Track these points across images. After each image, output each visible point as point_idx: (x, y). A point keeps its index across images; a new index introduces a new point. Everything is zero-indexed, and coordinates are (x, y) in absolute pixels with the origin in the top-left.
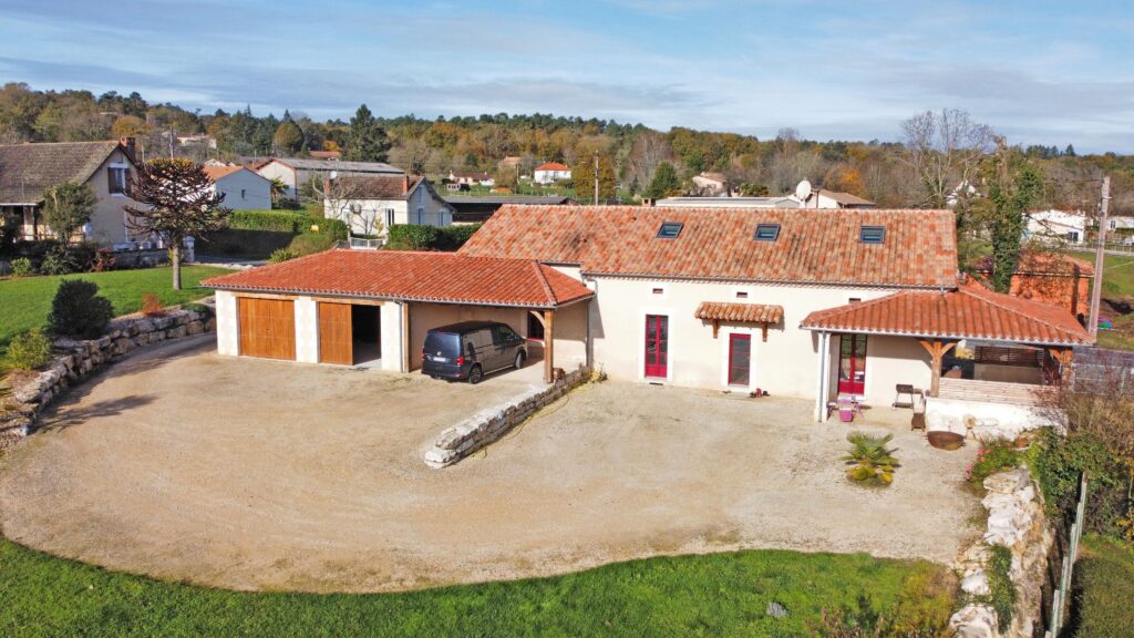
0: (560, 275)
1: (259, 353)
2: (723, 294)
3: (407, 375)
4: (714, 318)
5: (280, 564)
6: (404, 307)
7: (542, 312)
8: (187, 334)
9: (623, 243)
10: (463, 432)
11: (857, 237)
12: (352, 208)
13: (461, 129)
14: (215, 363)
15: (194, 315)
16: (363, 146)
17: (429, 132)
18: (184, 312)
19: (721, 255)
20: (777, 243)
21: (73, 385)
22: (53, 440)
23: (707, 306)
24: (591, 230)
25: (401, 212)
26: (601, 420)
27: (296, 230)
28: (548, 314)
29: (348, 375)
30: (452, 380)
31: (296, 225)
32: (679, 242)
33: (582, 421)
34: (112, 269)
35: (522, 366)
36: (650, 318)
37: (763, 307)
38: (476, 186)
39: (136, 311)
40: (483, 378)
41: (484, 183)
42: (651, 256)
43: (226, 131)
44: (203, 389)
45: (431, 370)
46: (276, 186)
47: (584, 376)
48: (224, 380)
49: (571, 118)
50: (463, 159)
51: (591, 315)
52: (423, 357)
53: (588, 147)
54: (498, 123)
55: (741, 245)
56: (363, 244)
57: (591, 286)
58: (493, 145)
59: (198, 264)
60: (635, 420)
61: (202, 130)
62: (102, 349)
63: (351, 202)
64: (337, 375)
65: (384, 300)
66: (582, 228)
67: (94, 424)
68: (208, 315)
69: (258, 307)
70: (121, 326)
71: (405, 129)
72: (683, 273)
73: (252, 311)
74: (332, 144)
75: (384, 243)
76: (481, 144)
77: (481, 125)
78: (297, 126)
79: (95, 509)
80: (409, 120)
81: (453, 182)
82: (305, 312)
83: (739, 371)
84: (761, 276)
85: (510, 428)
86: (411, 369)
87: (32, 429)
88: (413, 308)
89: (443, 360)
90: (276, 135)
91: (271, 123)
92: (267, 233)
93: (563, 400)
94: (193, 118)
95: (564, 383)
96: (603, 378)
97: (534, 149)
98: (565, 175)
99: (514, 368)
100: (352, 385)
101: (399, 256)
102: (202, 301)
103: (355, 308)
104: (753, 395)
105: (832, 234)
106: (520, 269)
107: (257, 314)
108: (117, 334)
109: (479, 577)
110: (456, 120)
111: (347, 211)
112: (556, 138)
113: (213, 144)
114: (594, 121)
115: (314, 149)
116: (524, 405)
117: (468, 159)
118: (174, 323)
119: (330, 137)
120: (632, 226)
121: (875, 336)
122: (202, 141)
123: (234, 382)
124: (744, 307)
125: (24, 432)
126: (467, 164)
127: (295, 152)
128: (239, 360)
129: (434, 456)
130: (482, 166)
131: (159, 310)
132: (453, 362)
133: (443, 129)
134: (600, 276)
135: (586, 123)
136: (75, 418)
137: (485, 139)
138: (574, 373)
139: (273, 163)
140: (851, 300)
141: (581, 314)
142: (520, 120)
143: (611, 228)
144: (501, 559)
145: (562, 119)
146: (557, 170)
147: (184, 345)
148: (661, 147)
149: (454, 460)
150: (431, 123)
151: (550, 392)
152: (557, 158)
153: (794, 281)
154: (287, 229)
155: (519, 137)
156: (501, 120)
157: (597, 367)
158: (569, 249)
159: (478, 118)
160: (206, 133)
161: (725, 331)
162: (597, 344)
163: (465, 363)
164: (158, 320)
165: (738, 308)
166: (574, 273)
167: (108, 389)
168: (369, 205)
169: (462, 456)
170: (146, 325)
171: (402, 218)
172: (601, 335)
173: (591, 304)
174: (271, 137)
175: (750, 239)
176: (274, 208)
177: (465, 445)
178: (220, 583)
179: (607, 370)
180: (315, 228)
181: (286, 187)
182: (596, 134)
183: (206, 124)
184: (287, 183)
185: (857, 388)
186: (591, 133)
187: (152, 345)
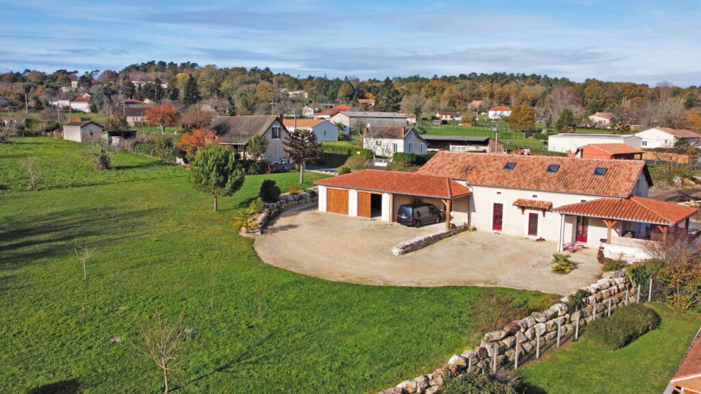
0: (457, 184)
1: (334, 211)
2: (527, 196)
3: (392, 223)
4: (522, 206)
5: (343, 276)
6: (391, 196)
7: (445, 200)
8: (306, 202)
9: (487, 171)
10: (407, 243)
11: (593, 172)
12: (377, 142)
13: (447, 83)
14: (318, 214)
15: (308, 195)
16: (387, 101)
17: (427, 85)
18: (305, 193)
19: (528, 178)
20: (555, 174)
21: (269, 220)
22: (269, 237)
23: (519, 201)
24: (475, 165)
25: (400, 145)
26: (465, 245)
27: (349, 154)
28: (448, 201)
29: (368, 222)
30: (409, 226)
31: (349, 151)
32: (512, 172)
33: (458, 244)
34: (274, 173)
35: (439, 222)
36: (495, 205)
37: (543, 202)
38: (450, 121)
39: (287, 192)
40: (421, 226)
41: (456, 119)
42: (498, 178)
43: (313, 88)
44: (314, 224)
45: (400, 221)
46: (340, 127)
47: (465, 228)
48: (322, 221)
49: (518, 74)
50: (446, 103)
51: (471, 202)
52: (397, 216)
53: (527, 94)
54: (470, 79)
55: (539, 174)
56: (380, 161)
57: (470, 190)
58: (466, 94)
59: (307, 170)
60: (480, 245)
61: (300, 88)
62: (277, 207)
63: (376, 140)
64: (364, 221)
65: (383, 192)
66: (471, 163)
67: (281, 234)
68: (314, 195)
69: (335, 193)
70: (283, 198)
71: (413, 84)
72: (510, 186)
73: (332, 194)
74: (370, 95)
75: (391, 161)
76: (458, 93)
77: (459, 81)
78: (351, 85)
79: (287, 257)
80: (416, 79)
81: (438, 119)
82: (353, 195)
83: (533, 230)
84: (543, 189)
85: (428, 244)
86: (393, 221)
87: (262, 233)
88: (395, 196)
89: (405, 217)
90: (340, 91)
91: (338, 83)
92: (336, 155)
93: (453, 237)
94: (296, 81)
95: (454, 230)
96: (475, 229)
97: (492, 96)
98: (507, 113)
99: (436, 223)
100: (369, 225)
101: (392, 173)
102: (312, 189)
103: (373, 195)
104: (538, 240)
105: (582, 171)
106: (440, 181)
107: (334, 195)
108: (282, 201)
109: (403, 285)
110: (444, 78)
111: (374, 143)
112: (506, 88)
113: (306, 95)
114: (534, 76)
115: (360, 98)
116: (435, 236)
117: (450, 102)
118: (301, 197)
119: (369, 90)
120: (493, 163)
121: (592, 218)
122: (301, 94)
123: (326, 222)
124: (535, 202)
125: (260, 233)
126: (449, 105)
127: (350, 100)
128: (326, 214)
129: (396, 251)
130: (458, 107)
131: (296, 192)
132: (409, 218)
133: (436, 84)
134: (475, 185)
135: (528, 77)
136: (274, 230)
137: (461, 90)
138: (460, 227)
139: (339, 114)
140: (582, 201)
141: (465, 202)
142: (484, 77)
143: (484, 164)
144: (412, 282)
145: (512, 75)
146: (502, 110)
147: (305, 206)
148: (570, 97)
149: (403, 253)
150: (429, 80)
151: (448, 233)
152: (505, 102)
153: (557, 191)
154: (345, 153)
155: (482, 88)
156: (472, 77)
157: (472, 225)
158: (463, 173)
159: (458, 76)
160: (302, 89)
161: (527, 212)
162: (473, 214)
163: (414, 219)
164: (295, 196)
165: (532, 202)
166: (463, 183)
167: (281, 221)
168: (385, 141)
169: (407, 252)
170: (291, 198)
171: (401, 149)
172: (474, 211)
173: (471, 198)
174: (337, 92)
175: (544, 171)
176: (339, 140)
177: (408, 249)
178: (326, 279)
179: (476, 226)
180: (359, 153)
181: (345, 127)
182: (533, 85)
183: (302, 83)
184: (345, 124)
185: (584, 239)
186: (529, 84)
187: (294, 206)
